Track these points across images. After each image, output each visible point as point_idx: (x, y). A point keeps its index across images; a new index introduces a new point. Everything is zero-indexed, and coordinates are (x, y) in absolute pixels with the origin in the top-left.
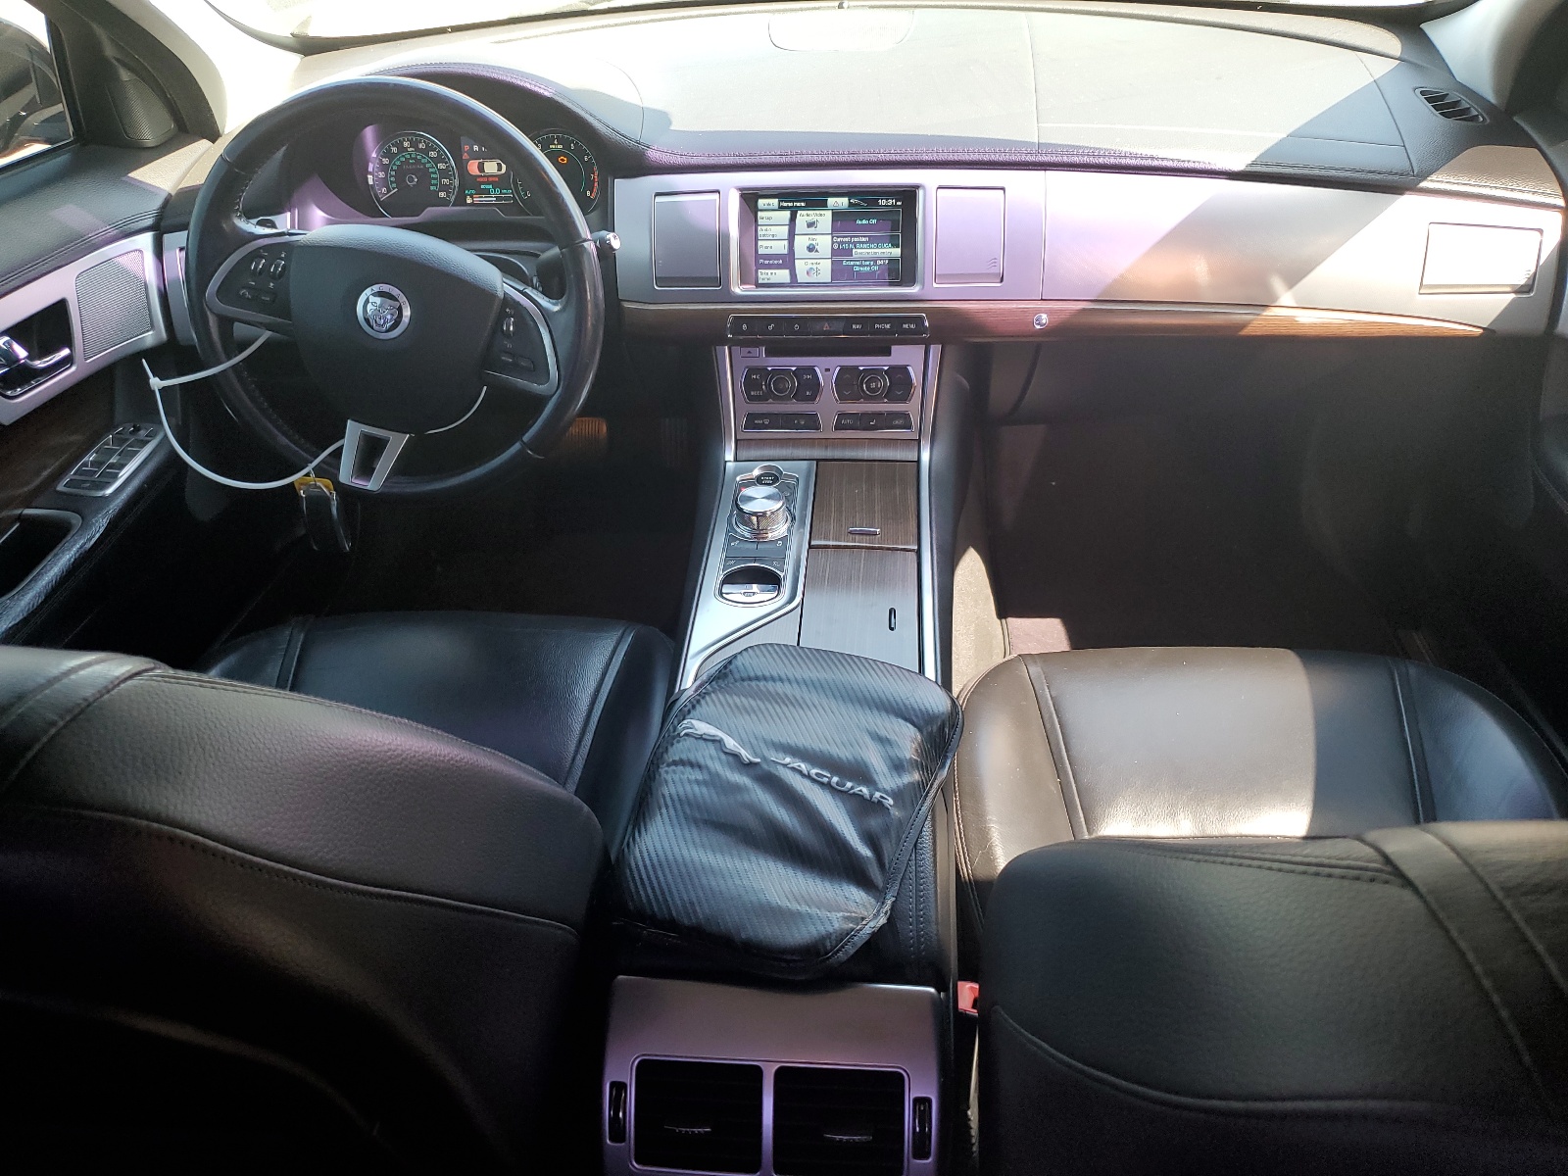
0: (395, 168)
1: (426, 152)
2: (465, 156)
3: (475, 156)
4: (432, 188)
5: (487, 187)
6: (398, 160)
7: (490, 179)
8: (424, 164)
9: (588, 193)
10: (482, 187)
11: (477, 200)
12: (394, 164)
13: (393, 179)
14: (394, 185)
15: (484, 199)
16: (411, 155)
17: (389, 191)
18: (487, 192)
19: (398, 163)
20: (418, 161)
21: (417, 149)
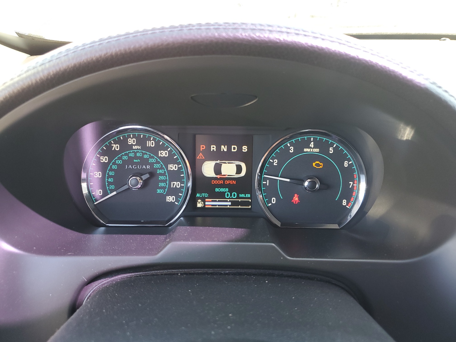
0: (114, 167)
1: (155, 151)
2: (200, 156)
3: (211, 156)
4: (159, 191)
5: (222, 190)
6: (120, 158)
7: (225, 182)
8: (152, 164)
9: (344, 202)
10: (217, 190)
11: (209, 203)
12: (114, 164)
13: (110, 180)
14: (112, 187)
15: (217, 203)
16: (135, 153)
17: (105, 194)
18: (221, 196)
19: (120, 162)
20: (145, 161)
21: (145, 148)
